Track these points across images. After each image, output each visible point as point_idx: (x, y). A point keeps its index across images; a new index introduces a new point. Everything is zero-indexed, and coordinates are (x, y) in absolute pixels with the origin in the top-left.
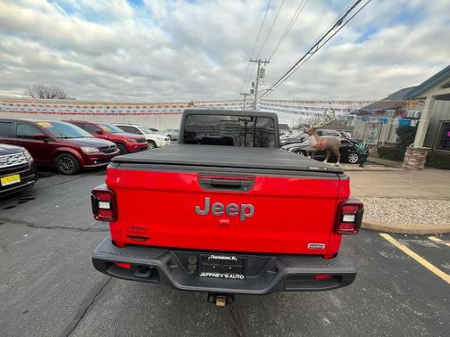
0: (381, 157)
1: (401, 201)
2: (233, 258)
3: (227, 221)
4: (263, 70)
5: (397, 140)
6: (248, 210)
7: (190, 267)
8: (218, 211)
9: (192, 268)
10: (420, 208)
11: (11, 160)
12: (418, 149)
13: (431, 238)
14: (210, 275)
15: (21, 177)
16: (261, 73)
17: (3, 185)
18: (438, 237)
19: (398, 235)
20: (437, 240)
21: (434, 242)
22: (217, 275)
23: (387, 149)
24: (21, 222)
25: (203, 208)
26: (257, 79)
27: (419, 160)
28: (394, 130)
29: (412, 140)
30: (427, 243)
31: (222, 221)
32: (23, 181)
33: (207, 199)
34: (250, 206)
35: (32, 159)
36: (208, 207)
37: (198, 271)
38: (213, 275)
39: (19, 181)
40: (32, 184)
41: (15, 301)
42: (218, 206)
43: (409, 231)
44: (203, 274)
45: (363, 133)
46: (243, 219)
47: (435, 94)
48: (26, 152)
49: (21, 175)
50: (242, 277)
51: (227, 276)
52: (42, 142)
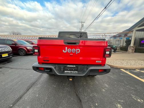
0: (121, 50)
1: (127, 61)
2: (74, 66)
3: (72, 54)
4: (83, 25)
5: (126, 44)
6: (78, 51)
7: (61, 69)
8: (69, 51)
9: (62, 70)
10: (133, 62)
11: (5, 49)
12: (132, 46)
13: (136, 70)
14: (67, 72)
15: (8, 55)
16: (82, 26)
17: (3, 57)
18: (139, 70)
19: (126, 69)
20: (138, 70)
21: (137, 71)
22: (70, 72)
23: (123, 48)
24: (8, 68)
25: (65, 50)
26: (81, 28)
27: (133, 50)
28: (124, 42)
29: (130, 44)
30: (135, 71)
31: (70, 54)
32: (9, 56)
33: (66, 48)
34: (79, 49)
35: (12, 50)
36: (67, 50)
37: (64, 71)
38: (68, 72)
39: (8, 56)
40: (11, 57)
41: (7, 86)
42: (69, 50)
43: (129, 68)
44: (65, 72)
45: (115, 43)
46: (77, 53)
47: (136, 29)
48: (10, 47)
49: (8, 54)
50: (77, 72)
51: (72, 72)
52: (15, 46)
